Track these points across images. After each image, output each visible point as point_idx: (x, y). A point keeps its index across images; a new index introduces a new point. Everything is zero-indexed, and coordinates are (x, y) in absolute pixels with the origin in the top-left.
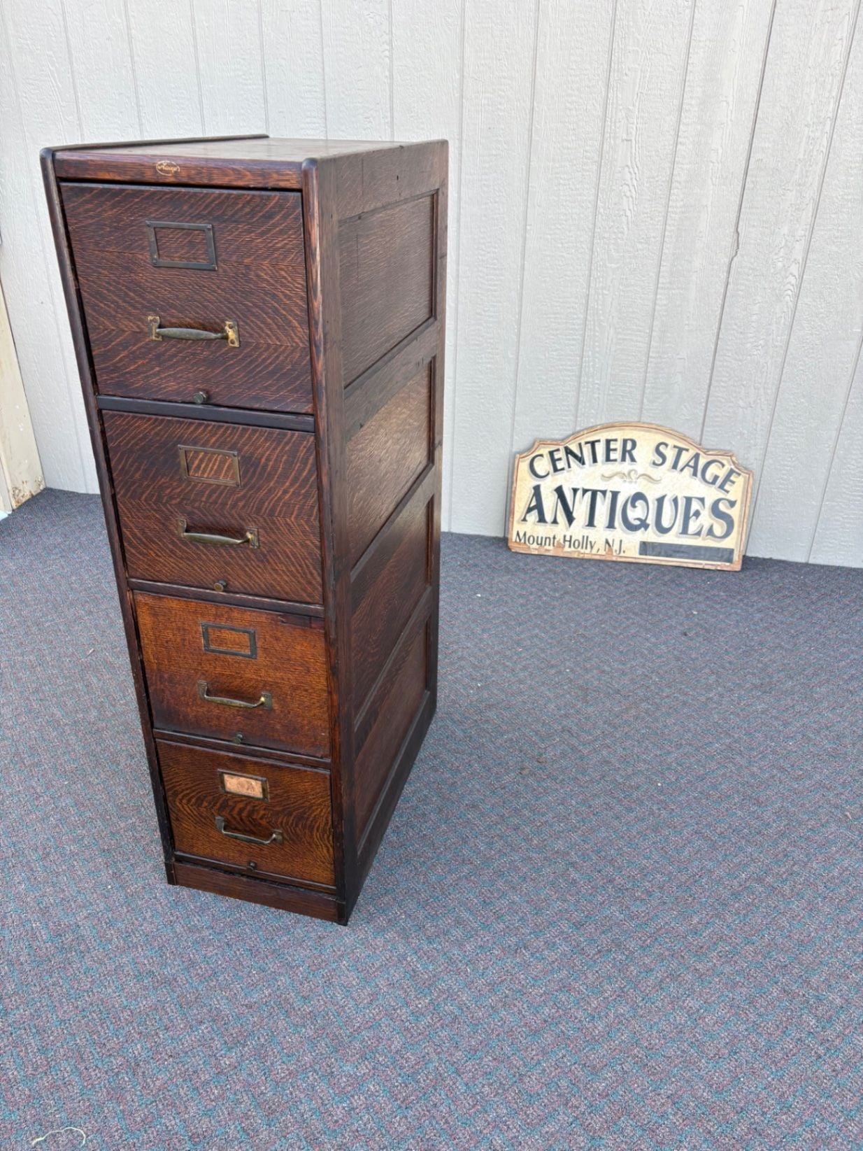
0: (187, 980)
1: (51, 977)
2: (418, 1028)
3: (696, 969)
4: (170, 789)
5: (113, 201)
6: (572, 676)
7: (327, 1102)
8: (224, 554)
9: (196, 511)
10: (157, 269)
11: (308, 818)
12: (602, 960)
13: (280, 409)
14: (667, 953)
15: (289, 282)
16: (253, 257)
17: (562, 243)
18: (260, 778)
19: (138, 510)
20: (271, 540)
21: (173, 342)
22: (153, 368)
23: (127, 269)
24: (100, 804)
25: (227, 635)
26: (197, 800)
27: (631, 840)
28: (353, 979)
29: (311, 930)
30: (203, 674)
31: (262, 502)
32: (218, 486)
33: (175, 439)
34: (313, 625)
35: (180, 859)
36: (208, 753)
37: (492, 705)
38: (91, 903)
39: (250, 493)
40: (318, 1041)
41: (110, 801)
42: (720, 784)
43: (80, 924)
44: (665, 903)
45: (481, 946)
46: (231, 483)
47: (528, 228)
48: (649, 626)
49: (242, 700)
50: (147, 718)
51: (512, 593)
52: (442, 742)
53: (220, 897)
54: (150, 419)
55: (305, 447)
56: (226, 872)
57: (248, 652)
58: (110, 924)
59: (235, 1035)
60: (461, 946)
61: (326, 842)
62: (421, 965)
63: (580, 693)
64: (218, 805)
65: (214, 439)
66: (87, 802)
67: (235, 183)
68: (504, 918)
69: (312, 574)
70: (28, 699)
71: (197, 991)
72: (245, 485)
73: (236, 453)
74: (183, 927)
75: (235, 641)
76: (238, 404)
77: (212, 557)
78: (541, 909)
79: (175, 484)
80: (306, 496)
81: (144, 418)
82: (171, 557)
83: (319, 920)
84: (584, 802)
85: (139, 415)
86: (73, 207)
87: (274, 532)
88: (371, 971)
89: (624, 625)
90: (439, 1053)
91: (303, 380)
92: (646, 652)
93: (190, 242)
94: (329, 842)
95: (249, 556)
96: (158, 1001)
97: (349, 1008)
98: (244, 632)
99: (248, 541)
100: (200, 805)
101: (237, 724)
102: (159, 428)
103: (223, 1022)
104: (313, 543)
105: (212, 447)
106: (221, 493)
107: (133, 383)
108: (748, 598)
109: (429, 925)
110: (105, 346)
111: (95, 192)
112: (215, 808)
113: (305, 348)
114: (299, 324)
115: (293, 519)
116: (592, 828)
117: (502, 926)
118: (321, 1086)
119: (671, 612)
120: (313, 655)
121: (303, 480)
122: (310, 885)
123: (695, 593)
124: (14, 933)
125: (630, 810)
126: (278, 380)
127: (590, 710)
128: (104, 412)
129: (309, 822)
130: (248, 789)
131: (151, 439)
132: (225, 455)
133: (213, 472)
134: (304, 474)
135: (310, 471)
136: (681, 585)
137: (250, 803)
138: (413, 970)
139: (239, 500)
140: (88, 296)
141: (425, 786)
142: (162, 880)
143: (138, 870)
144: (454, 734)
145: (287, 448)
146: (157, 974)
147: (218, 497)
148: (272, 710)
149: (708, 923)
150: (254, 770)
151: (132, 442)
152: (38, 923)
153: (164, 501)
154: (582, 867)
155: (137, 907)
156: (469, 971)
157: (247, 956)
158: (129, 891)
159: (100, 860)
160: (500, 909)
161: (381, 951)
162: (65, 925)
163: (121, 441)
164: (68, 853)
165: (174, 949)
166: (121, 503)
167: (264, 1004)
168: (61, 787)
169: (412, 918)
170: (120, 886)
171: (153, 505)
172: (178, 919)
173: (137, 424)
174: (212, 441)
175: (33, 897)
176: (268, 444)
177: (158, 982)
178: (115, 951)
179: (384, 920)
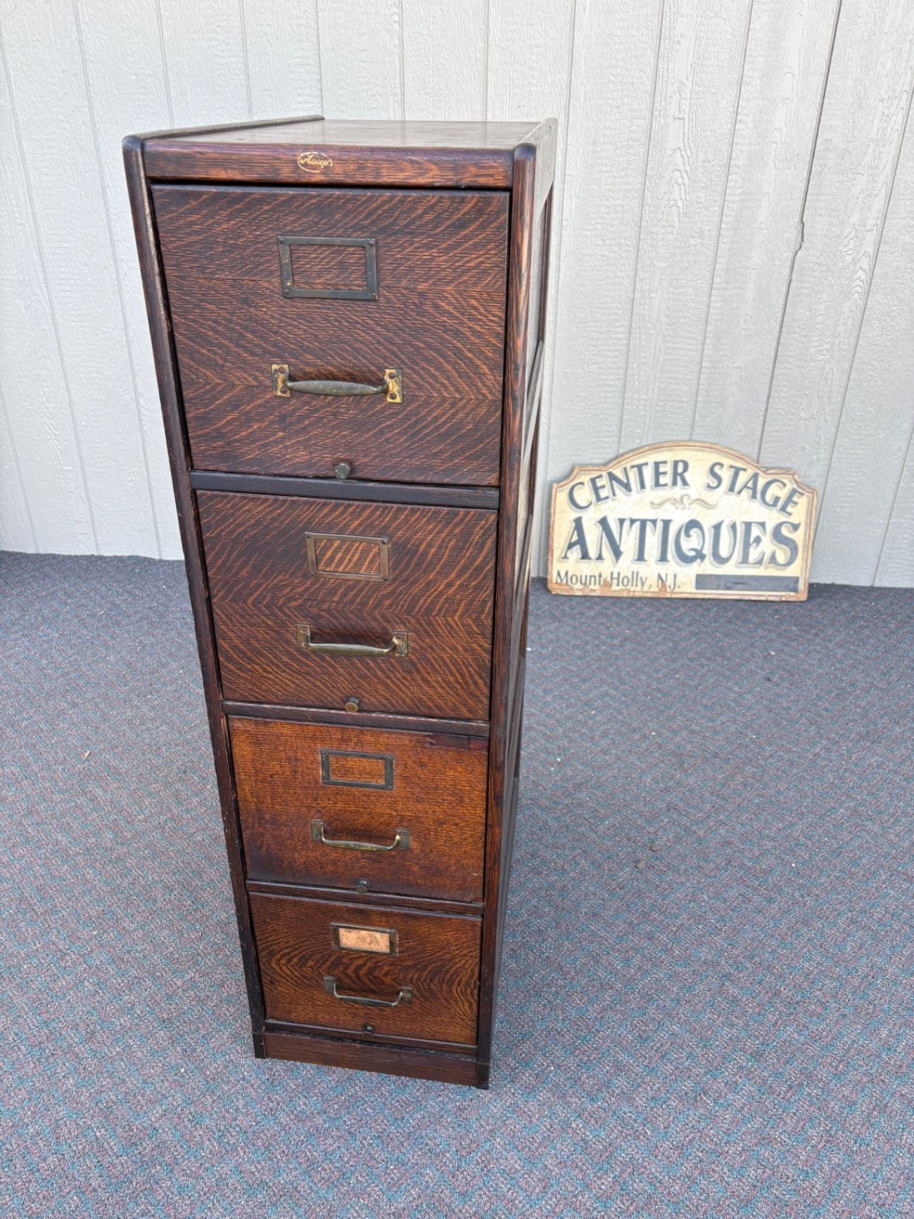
0: (310, 1188)
1: (138, 1205)
3: (902, 1095)
4: (263, 950)
5: (230, 210)
6: (660, 740)
8: (359, 665)
9: (323, 614)
10: (288, 301)
11: (447, 972)
12: (797, 1098)
13: (452, 482)
14: (865, 1079)
15: (480, 314)
16: (431, 282)
17: (603, 240)
18: (388, 930)
19: (242, 617)
20: (424, 645)
21: (305, 398)
22: (275, 433)
23: (245, 301)
24: (145, 957)
25: (352, 763)
26: (300, 959)
27: (783, 938)
28: (514, 1160)
29: (446, 1099)
30: (319, 811)
31: (415, 600)
32: (358, 582)
33: (301, 525)
34: (472, 746)
35: (272, 1028)
36: (319, 905)
37: (581, 784)
38: (163, 1095)
39: (401, 588)
41: (156, 951)
42: (860, 858)
43: (157, 1125)
44: (844, 1016)
45: (653, 1098)
46: (374, 577)
47: (564, 223)
48: (728, 673)
49: (370, 841)
50: (240, 868)
51: (565, 645)
52: (535, 836)
53: (325, 1068)
54: (266, 500)
55: (481, 528)
56: (332, 1038)
57: (382, 782)
58: (196, 1121)
60: (630, 1100)
61: (469, 996)
63: (674, 760)
64: (328, 964)
65: (356, 523)
66: (127, 956)
67: (413, 181)
68: (669, 1056)
69: (476, 683)
70: (21, 824)
71: (327, 1200)
72: (394, 580)
73: (386, 540)
74: (288, 1115)
75: (367, 771)
76: (394, 478)
77: (341, 670)
78: (708, 1040)
79: (297, 581)
80: (478, 588)
81: (259, 499)
82: (284, 671)
83: (453, 1086)
84: (717, 895)
85: (251, 495)
86: (170, 219)
87: (429, 635)
88: (533, 1148)
89: (700, 674)
91: (489, 443)
92: (733, 704)
93: (341, 262)
94: (472, 996)
95: (394, 667)
97: (520, 1202)
98: (377, 758)
99: (395, 648)
100: (304, 965)
101: (360, 868)
102: (279, 511)
104: (481, 646)
105: (352, 533)
106: (361, 590)
107: (244, 454)
108: (823, 632)
109: (585, 1076)
110: (206, 406)
111: (205, 197)
112: (324, 966)
113: (494, 401)
114: (490, 369)
115: (456, 618)
116: (735, 929)
117: (670, 1067)
119: (747, 655)
120: (469, 782)
121: (476, 569)
122: (443, 1046)
123: (765, 630)
124: (75, 1148)
125: (770, 900)
126: (453, 444)
127: (692, 780)
128: (199, 492)
129: (448, 976)
130: (370, 944)
131: (267, 526)
132: (369, 542)
133: (351, 565)
134: (478, 562)
135: (485, 557)
136: (746, 621)
137: (371, 958)
138: (582, 1140)
139: (384, 598)
140: (185, 340)
141: (531, 894)
142: (246, 1053)
143: (214, 1043)
144: (547, 824)
145: (457, 530)
146: (271, 1184)
147: (356, 596)
148: (409, 849)
149: (899, 1035)
150: (380, 921)
151: (239, 531)
152: (102, 1130)
153: (280, 604)
154: (739, 979)
155: (224, 1095)
156: (649, 1133)
157: (377, 1146)
158: (208, 1073)
159: (162, 1035)
160: (662, 1045)
161: (538, 1119)
162: (137, 1129)
163: (222, 531)
164: (118, 1028)
165: (285, 1148)
166: (219, 608)
167: (415, 1210)
168: (90, 940)
169: (563, 1069)
170: (196, 1067)
171: (264, 609)
172: (279, 1104)
173: (246, 508)
174: (354, 525)
175: (88, 1095)
176: (431, 526)
177: (275, 1195)
178: (211, 1159)
179: (530, 1075)
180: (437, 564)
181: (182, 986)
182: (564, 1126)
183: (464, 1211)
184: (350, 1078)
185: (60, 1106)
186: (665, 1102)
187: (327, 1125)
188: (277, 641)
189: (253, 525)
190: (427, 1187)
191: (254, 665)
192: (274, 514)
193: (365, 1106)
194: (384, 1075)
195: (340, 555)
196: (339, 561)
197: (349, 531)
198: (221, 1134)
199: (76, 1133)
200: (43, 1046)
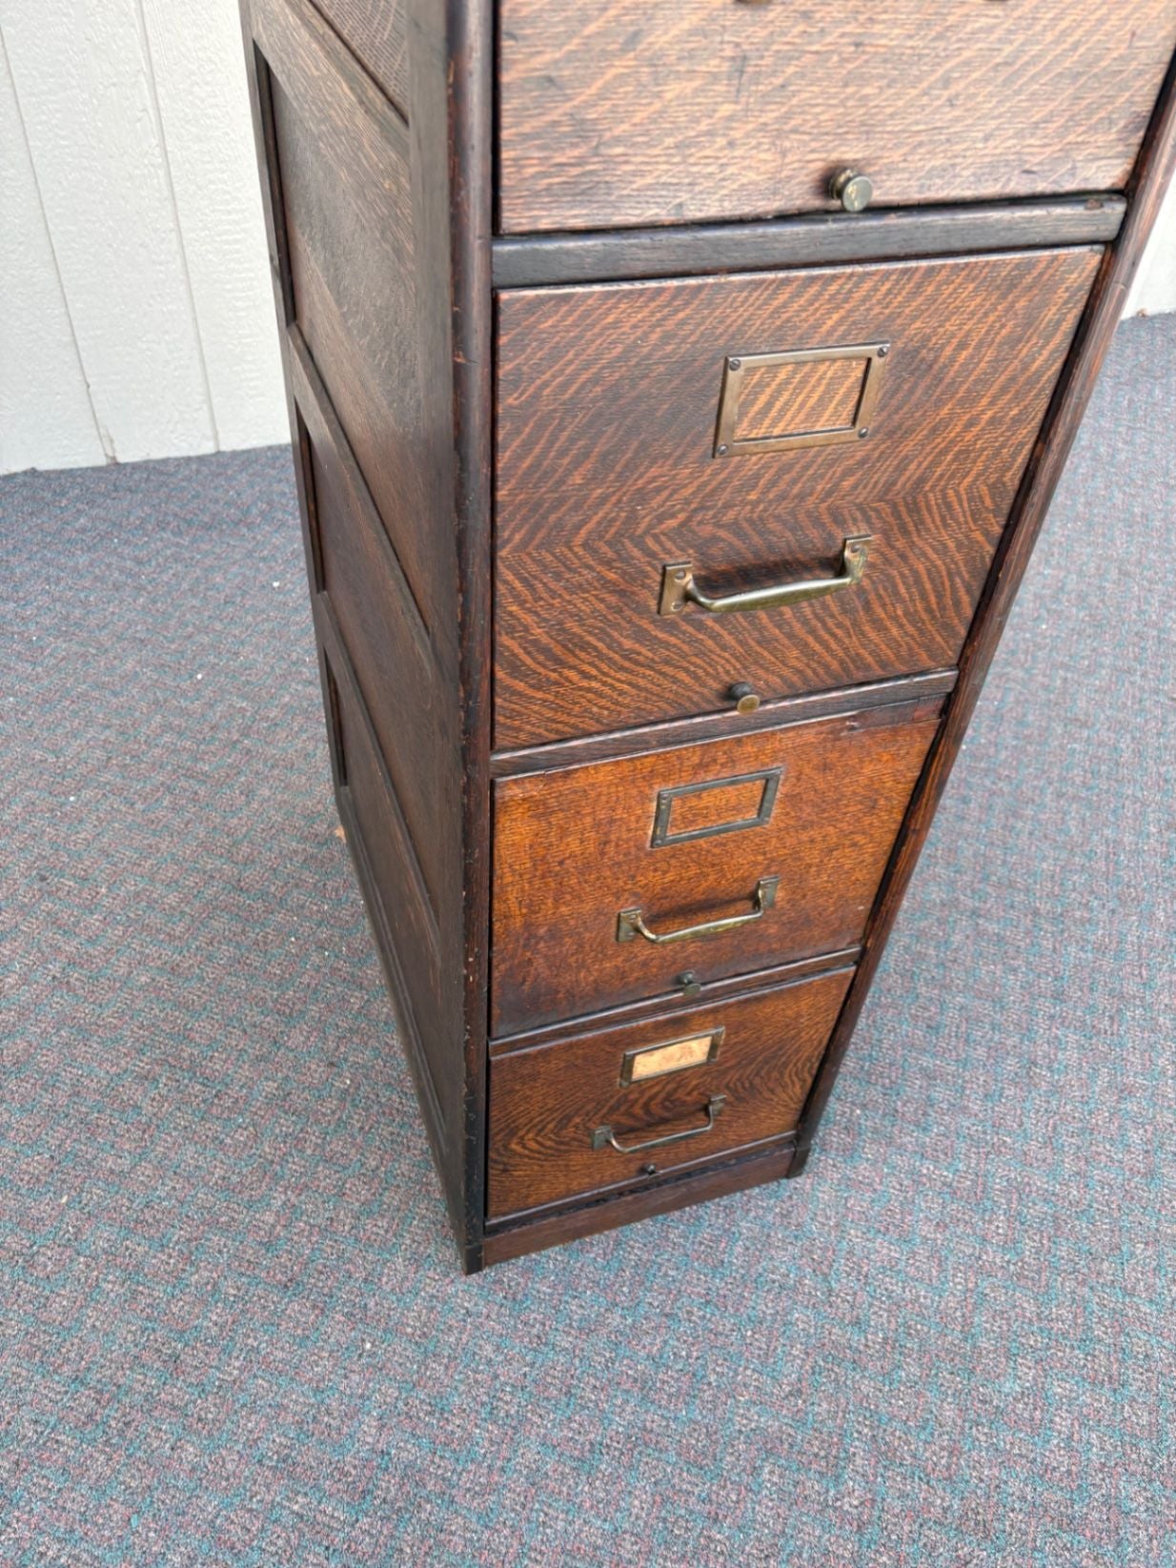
0: (662, 1416)
2: (1029, 1265)
7: (1032, 1456)
8: (768, 623)
9: (722, 533)
11: (783, 1055)
18: (712, 1031)
20: (892, 554)
22: (712, 111)
25: (713, 798)
26: (559, 1122)
28: (884, 1249)
29: (761, 1212)
30: (634, 894)
32: (806, 448)
33: (721, 342)
34: (916, 714)
35: (495, 1230)
38: (361, 1396)
39: (883, 447)
40: (936, 1375)
41: (194, 1186)
43: (382, 1446)
45: (986, 1096)
46: (841, 433)
50: (484, 1027)
53: (577, 1244)
54: (659, 293)
55: (1065, 291)
57: (752, 816)
58: (439, 1409)
59: (822, 1453)
60: (964, 1109)
61: (805, 1074)
62: (947, 1169)
64: (604, 1111)
65: (836, 317)
66: (149, 1213)
68: (972, 1038)
71: (696, 1422)
72: (876, 431)
73: (884, 347)
74: (568, 1334)
75: (731, 805)
78: (1001, 999)
79: (686, 472)
81: (642, 292)
82: (623, 669)
83: (757, 1190)
85: (627, 286)
87: (904, 531)
88: (897, 1222)
90: (1084, 1280)
94: (809, 1073)
96: (655, 1483)
98: (753, 780)
100: (564, 1127)
101: (686, 958)
102: (681, 315)
103: (786, 1446)
104: (988, 534)
105: (821, 344)
106: (806, 467)
109: (899, 1103)
112: (597, 1117)
115: (962, 489)
116: (950, 850)
118: (1005, 1438)
120: (895, 773)
121: (1028, 381)
122: (750, 1148)
124: (273, 1549)
126: (1077, 96)
128: (504, 295)
129: (783, 1060)
130: (679, 1060)
131: (648, 357)
132: (849, 359)
133: (802, 416)
134: (1036, 365)
135: (1051, 353)
137: (671, 1079)
138: (944, 1185)
139: (846, 474)
145: (1022, 303)
146: (607, 1441)
147: (794, 481)
150: (702, 1025)
151: (584, 377)
152: (300, 1499)
153: (639, 532)
154: (989, 910)
155: (454, 1350)
156: (1008, 1140)
157: (713, 1314)
158: (409, 1330)
159: (297, 1308)
160: (958, 1027)
161: (881, 1183)
162: (355, 1467)
163: (546, 384)
164: (214, 1331)
165: (592, 1381)
166: (508, 567)
167: (814, 1373)
168: (62, 1214)
169: (870, 1106)
170: (384, 1331)
171: (605, 549)
172: (544, 1325)
173: (610, 319)
174: (830, 323)
175: (236, 1458)
176: (978, 300)
177: (622, 1454)
178: (498, 1451)
179: (839, 1133)
180: (962, 383)
181: (278, 1221)
182: (915, 1177)
183: (870, 1344)
184: (618, 1243)
185: (198, 1497)
186: (1001, 1095)
187: (630, 1321)
188: (620, 611)
189: (619, 358)
190: (808, 1336)
191: (566, 672)
192: (670, 324)
193: (663, 1269)
194: (660, 1217)
195: (786, 396)
196: (780, 411)
197: (817, 338)
198: (488, 1409)
199: (258, 1524)
200: (98, 1417)
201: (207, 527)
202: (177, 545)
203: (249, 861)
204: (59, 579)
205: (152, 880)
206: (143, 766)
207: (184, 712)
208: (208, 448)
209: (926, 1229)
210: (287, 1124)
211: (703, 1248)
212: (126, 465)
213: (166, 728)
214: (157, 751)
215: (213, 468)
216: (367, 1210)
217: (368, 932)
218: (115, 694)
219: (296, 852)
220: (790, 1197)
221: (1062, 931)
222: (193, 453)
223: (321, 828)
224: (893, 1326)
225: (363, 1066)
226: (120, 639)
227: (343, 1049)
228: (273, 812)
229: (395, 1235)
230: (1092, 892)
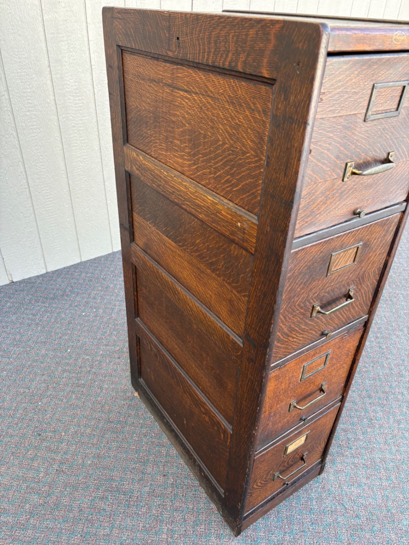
2: (396, 483)
5: (359, 70)
9: (325, 294)
10: (365, 123)
11: (322, 435)
13: (392, 204)
18: (307, 433)
22: (336, 204)
25: (315, 363)
28: (355, 490)
29: (316, 489)
30: (294, 396)
31: (361, 269)
32: (344, 270)
33: (331, 251)
36: (284, 441)
39: (359, 266)
40: (385, 525)
53: (266, 516)
55: (394, 223)
56: (270, 500)
57: (322, 366)
60: (359, 439)
62: (362, 459)
65: (353, 239)
73: (361, 243)
77: (324, 320)
79: (320, 282)
82: (301, 334)
83: (312, 482)
87: (361, 284)
88: (355, 481)
93: (392, 96)
97: (372, 502)
98: (325, 355)
104: (376, 280)
115: (372, 271)
120: (353, 345)
122: (310, 468)
126: (398, 184)
130: (298, 445)
131: (317, 257)
132: (354, 248)
133: (344, 263)
139: (351, 274)
145: (386, 227)
151: (304, 266)
153: (309, 298)
161: (346, 469)
166: (282, 315)
171: (302, 305)
174: (352, 241)
180: (375, 247)
181: (168, 537)
182: (355, 465)
183: (363, 522)
184: (278, 512)
186: (367, 432)
187: (292, 537)
188: (303, 319)
189: (311, 260)
190: (345, 525)
191: (289, 338)
192: (322, 250)
193: (295, 516)
195: (341, 260)
196: (340, 263)
197: (349, 245)
201: (53, 299)
202: (45, 306)
203: (110, 411)
204: (7, 326)
205: (79, 426)
206: (61, 386)
207: (68, 364)
208: (44, 271)
209: (364, 480)
210: (157, 501)
211: (304, 506)
212: (16, 282)
213: (64, 371)
214: (64, 380)
215: (48, 278)
216: (196, 524)
217: (158, 427)
218: (42, 363)
219: (124, 404)
220: (322, 481)
221: (362, 376)
222: (38, 274)
223: (129, 394)
224: (367, 514)
225: (175, 474)
226: (36, 343)
227: (166, 469)
228: (111, 393)
229: (208, 530)
230: (365, 362)
